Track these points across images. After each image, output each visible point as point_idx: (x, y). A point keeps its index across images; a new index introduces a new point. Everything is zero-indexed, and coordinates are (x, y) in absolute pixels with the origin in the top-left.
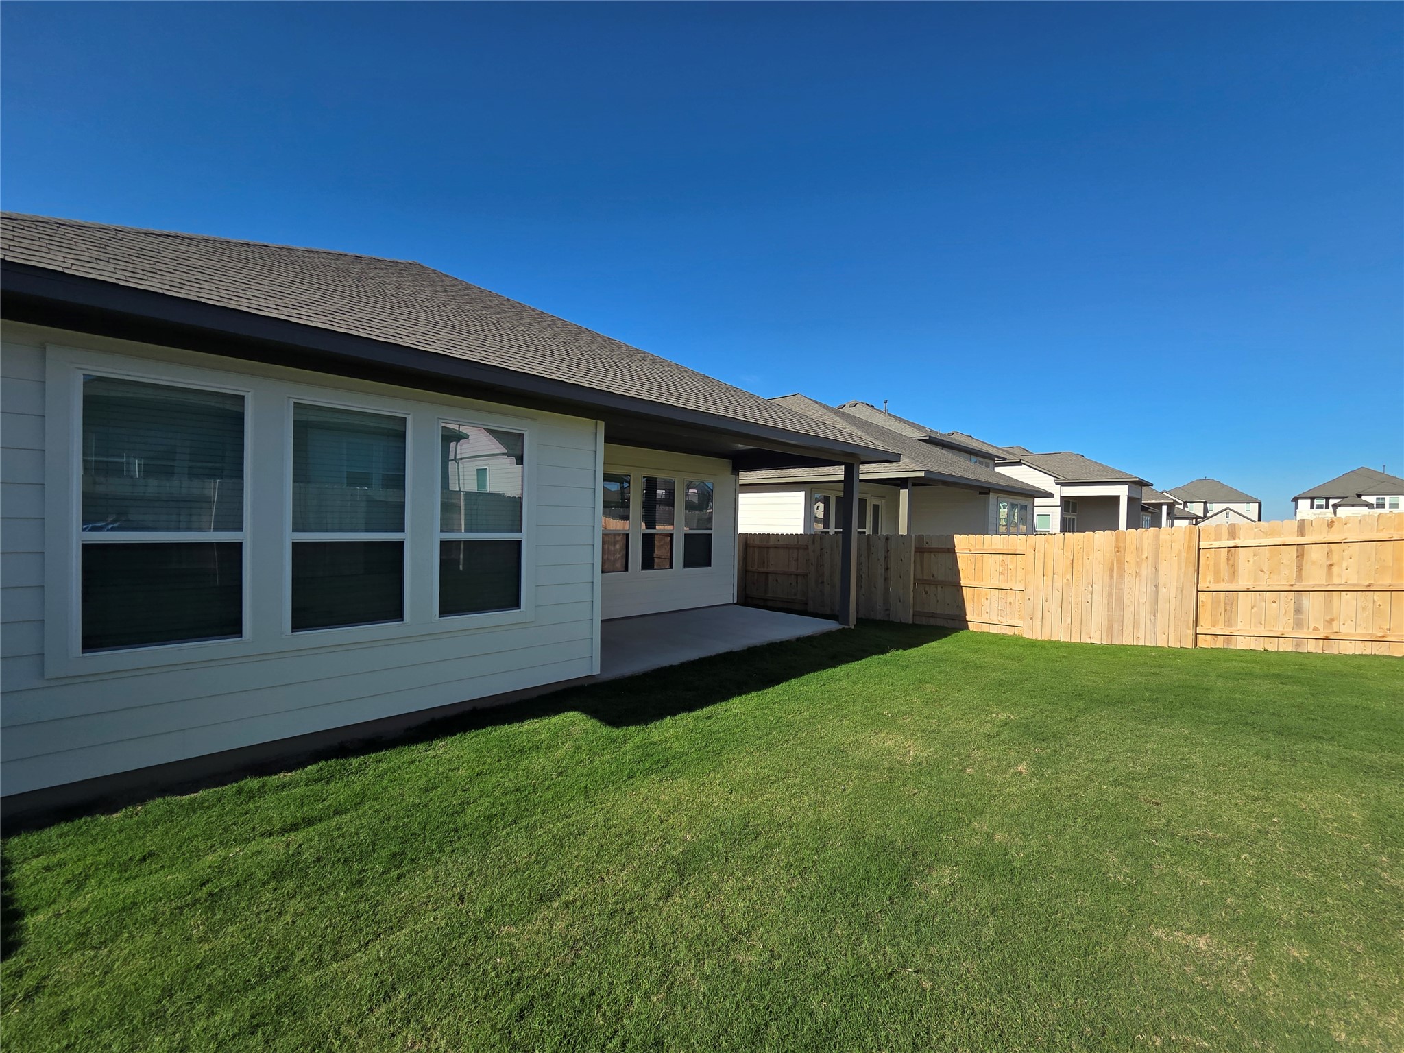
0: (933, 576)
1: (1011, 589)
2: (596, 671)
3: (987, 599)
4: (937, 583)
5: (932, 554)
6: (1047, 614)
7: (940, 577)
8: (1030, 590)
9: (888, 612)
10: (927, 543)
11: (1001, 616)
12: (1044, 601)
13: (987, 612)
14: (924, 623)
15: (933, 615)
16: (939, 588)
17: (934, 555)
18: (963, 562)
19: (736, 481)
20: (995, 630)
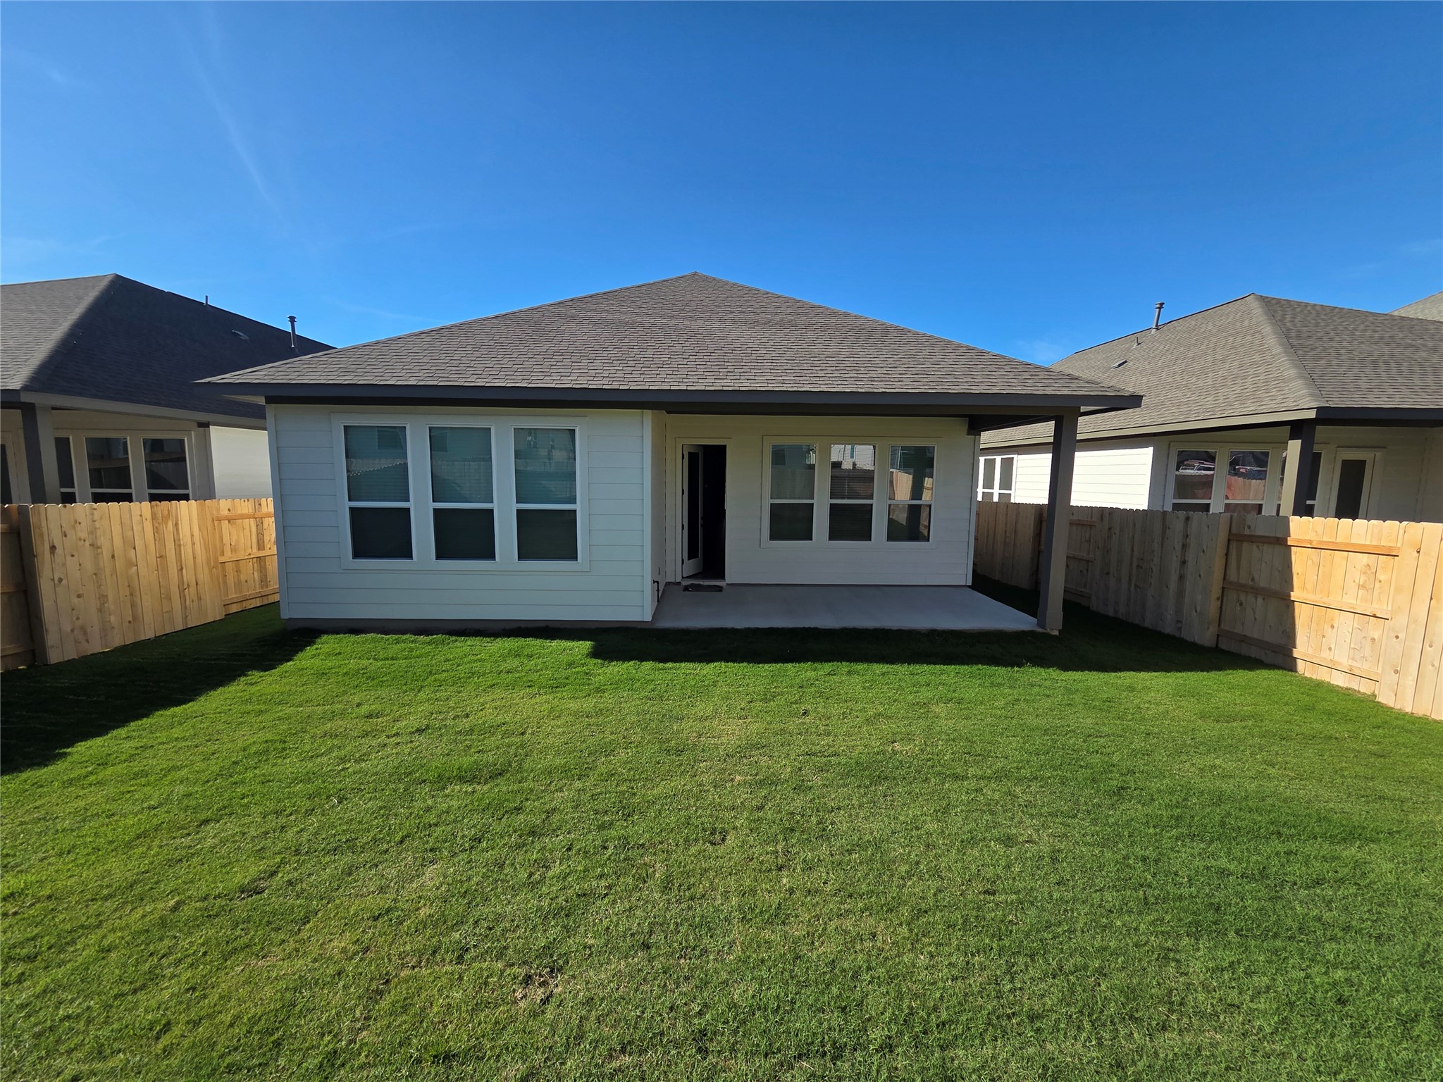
0: (1253, 579)
1: (1374, 616)
2: (649, 618)
3: (1332, 627)
4: (1256, 591)
5: (1254, 547)
6: (1428, 670)
7: (1263, 583)
8: (1401, 620)
9: (1179, 625)
10: (1249, 527)
11: (1353, 659)
12: (1427, 645)
13: (1330, 649)
14: (1232, 650)
15: (1244, 639)
16: (1260, 600)
17: (1258, 547)
18: (1300, 561)
19: (976, 443)
20: (1339, 680)
